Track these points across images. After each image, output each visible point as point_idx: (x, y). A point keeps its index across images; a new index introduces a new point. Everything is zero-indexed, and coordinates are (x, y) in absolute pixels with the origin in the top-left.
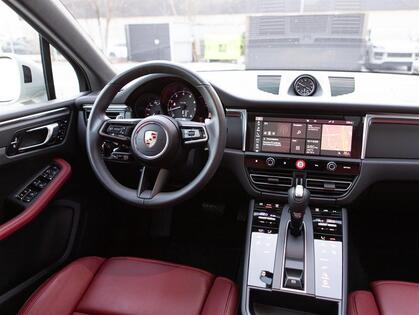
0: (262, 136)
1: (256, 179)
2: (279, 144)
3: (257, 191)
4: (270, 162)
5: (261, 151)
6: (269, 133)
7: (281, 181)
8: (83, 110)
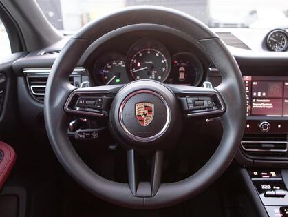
0: (252, 98)
1: (247, 146)
2: (270, 106)
3: (250, 159)
4: (265, 127)
5: (251, 115)
6: (259, 94)
7: (277, 147)
8: (25, 75)
